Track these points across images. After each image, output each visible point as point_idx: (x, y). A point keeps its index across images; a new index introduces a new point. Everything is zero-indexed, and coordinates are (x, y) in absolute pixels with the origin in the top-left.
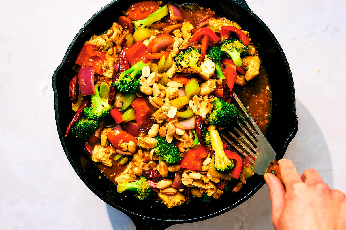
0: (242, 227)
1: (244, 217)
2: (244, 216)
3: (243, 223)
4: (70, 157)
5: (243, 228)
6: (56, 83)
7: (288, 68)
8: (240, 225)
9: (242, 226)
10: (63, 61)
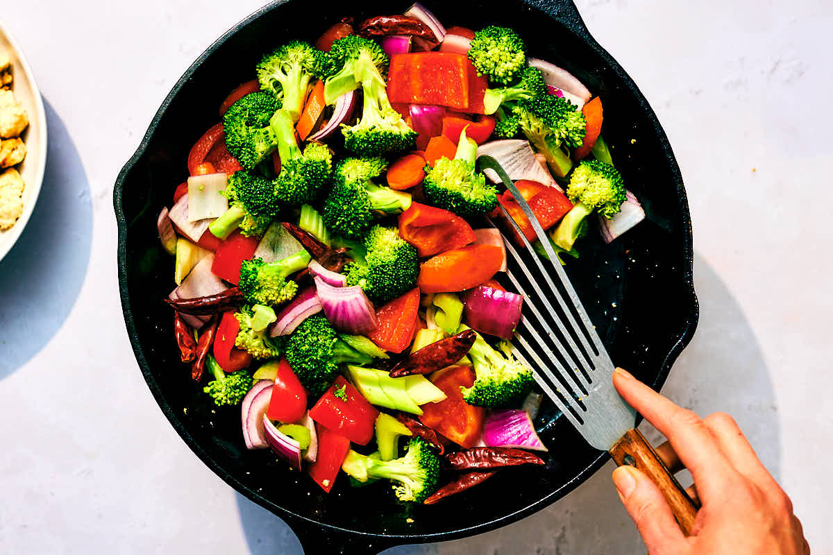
0: (562, 540)
1: (568, 515)
2: (567, 512)
3: (564, 529)
4: (152, 377)
5: (565, 542)
6: (123, 200)
7: (677, 178)
8: (558, 535)
9: (563, 536)
10: (140, 146)
